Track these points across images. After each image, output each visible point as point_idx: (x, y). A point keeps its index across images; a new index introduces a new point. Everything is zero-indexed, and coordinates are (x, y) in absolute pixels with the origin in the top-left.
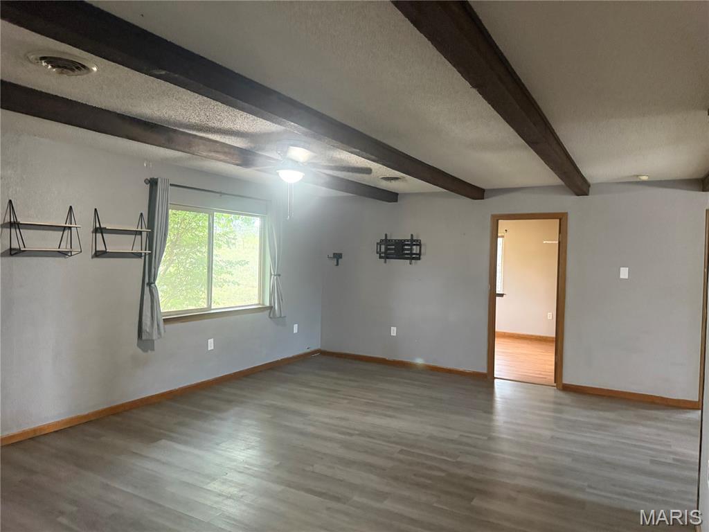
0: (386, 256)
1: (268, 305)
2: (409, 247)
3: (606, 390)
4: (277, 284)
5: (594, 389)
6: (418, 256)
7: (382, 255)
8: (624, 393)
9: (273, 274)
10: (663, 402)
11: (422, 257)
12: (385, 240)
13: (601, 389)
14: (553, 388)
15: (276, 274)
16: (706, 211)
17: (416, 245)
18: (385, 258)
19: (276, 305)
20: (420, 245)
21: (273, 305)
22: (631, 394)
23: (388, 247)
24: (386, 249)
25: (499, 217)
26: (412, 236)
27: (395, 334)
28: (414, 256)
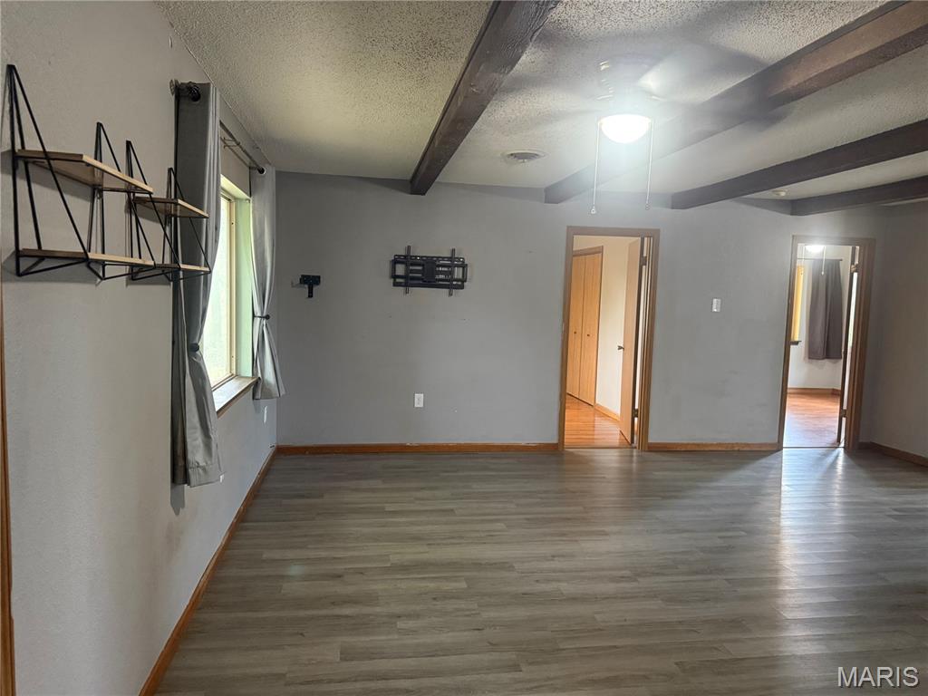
0: (407, 282)
1: (250, 375)
2: (446, 269)
3: (694, 444)
4: (268, 333)
5: (682, 445)
6: (460, 283)
7: (398, 280)
8: (712, 445)
9: (259, 314)
10: (748, 449)
11: (465, 284)
12: (405, 257)
13: (688, 444)
14: (635, 450)
15: (264, 315)
16: (793, 236)
17: (458, 266)
18: (406, 285)
19: (269, 376)
20: (464, 266)
21: (260, 375)
22: (720, 445)
23: (411, 268)
24: (407, 270)
25: (574, 231)
26: (453, 251)
27: (421, 405)
28: (455, 283)
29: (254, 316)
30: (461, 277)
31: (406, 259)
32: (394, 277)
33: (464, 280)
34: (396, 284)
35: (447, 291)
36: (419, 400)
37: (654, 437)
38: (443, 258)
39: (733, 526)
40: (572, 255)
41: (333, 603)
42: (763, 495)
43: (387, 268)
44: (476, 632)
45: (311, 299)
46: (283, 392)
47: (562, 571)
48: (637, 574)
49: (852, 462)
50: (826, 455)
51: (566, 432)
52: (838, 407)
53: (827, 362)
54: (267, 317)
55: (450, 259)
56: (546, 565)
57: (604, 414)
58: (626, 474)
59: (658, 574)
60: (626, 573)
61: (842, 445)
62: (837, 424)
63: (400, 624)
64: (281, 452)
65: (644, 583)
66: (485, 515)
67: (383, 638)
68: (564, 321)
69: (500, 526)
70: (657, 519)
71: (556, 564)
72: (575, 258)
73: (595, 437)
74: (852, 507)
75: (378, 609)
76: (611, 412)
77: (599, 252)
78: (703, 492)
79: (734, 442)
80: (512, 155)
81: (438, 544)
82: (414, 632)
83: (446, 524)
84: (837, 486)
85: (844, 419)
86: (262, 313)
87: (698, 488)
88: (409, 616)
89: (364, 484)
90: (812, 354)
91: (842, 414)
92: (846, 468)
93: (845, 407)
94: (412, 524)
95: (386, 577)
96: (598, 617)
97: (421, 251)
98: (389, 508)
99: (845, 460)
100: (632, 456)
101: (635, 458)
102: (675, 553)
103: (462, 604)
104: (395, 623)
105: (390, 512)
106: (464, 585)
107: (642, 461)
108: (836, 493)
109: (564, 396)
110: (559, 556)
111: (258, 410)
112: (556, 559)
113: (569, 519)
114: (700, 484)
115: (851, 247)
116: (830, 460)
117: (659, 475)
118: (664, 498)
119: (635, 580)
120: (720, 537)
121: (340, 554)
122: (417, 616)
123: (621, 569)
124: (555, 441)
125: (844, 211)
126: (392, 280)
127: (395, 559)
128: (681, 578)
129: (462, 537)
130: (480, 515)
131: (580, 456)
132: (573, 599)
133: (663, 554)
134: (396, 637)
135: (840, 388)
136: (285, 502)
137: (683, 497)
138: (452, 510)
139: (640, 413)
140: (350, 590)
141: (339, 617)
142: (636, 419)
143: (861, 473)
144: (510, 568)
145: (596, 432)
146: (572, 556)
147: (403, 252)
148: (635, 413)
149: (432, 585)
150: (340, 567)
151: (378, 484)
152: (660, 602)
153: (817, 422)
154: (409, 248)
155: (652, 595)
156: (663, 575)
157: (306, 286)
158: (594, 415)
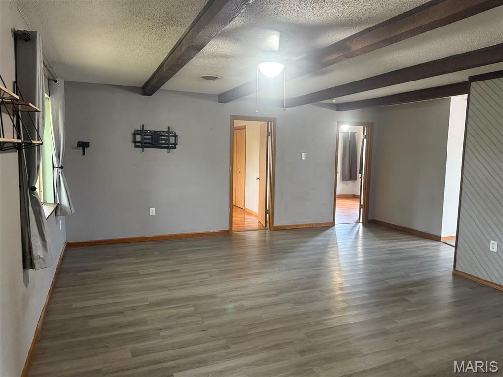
0: (143, 145)
1: (53, 202)
2: (165, 138)
3: (295, 225)
4: (63, 177)
5: (289, 226)
6: (173, 146)
7: (137, 144)
8: (303, 225)
9: (57, 166)
10: (319, 226)
11: (177, 146)
12: (141, 131)
13: (292, 226)
14: (267, 230)
15: (60, 166)
16: (338, 122)
17: (172, 136)
18: (142, 147)
19: (65, 202)
20: (176, 136)
21: (59, 202)
22: (306, 225)
23: (145, 137)
24: (142, 138)
25: (235, 118)
26: (169, 128)
27: (154, 214)
28: (171, 145)
29: (53, 167)
30: (174, 142)
31: (141, 132)
32: (135, 142)
33: (176, 144)
34: (136, 146)
35: (166, 150)
36: (152, 212)
37: (276, 223)
38: (163, 132)
39: (319, 264)
40: (233, 129)
41: (120, 327)
42: (330, 248)
43: (130, 137)
44: (204, 332)
45: (84, 156)
46: (73, 211)
47: (242, 295)
48: (279, 292)
49: (366, 229)
50: (354, 227)
51: (233, 224)
52: (359, 203)
53: (350, 182)
54: (62, 168)
55: (167, 132)
56: (233, 293)
57: (250, 213)
58: (263, 243)
59: (288, 291)
60: (274, 292)
61: (361, 221)
62: (358, 211)
63: (162, 333)
64: (69, 246)
65: (282, 297)
66: (196, 271)
67: (154, 342)
68: (230, 166)
69: (207, 276)
70: (283, 264)
71: (238, 292)
72: (235, 131)
73: (245, 225)
74: (367, 251)
75: (147, 327)
76: (253, 212)
77: (244, 128)
78: (302, 249)
79: (313, 223)
80: (203, 77)
81: (175, 289)
82: (169, 337)
83: (176, 278)
84: (360, 241)
85: (361, 209)
86: (59, 165)
87: (300, 247)
88: (166, 329)
89: (124, 260)
90: (344, 179)
91: (361, 206)
92: (364, 232)
93: (362, 204)
94: (157, 280)
95: (148, 310)
96: (264, 316)
97: (151, 127)
98: (141, 272)
99: (363, 229)
100: (266, 233)
101: (267, 235)
102: (294, 280)
103: (193, 319)
104: (159, 333)
105: (144, 275)
106: (192, 309)
107: (271, 236)
108: (360, 245)
109: (231, 205)
110: (239, 288)
111: (57, 222)
112: (238, 289)
113: (241, 268)
114: (300, 245)
115: (363, 127)
116: (356, 229)
117: (280, 242)
118: (285, 253)
119: (279, 296)
120: (314, 270)
121: (120, 300)
122: (170, 328)
123: (270, 291)
124: (228, 229)
125: (360, 110)
126: (134, 144)
127: (152, 300)
128: (299, 292)
129: (186, 284)
130: (194, 271)
131: (240, 235)
132: (251, 309)
133: (289, 281)
134: (161, 340)
135: (359, 195)
136: (78, 274)
137: (294, 252)
138: (179, 270)
139: (269, 212)
140: (130, 319)
141: (126, 334)
142: (267, 215)
143: (370, 234)
144: (216, 297)
145: (245, 223)
146: (245, 287)
147: (139, 128)
148: (267, 211)
149: (175, 311)
150: (121, 308)
151: (133, 260)
152: (291, 305)
153: (348, 211)
154: (143, 126)
155: (287, 302)
156: (290, 291)
157: (81, 148)
158: (244, 214)
